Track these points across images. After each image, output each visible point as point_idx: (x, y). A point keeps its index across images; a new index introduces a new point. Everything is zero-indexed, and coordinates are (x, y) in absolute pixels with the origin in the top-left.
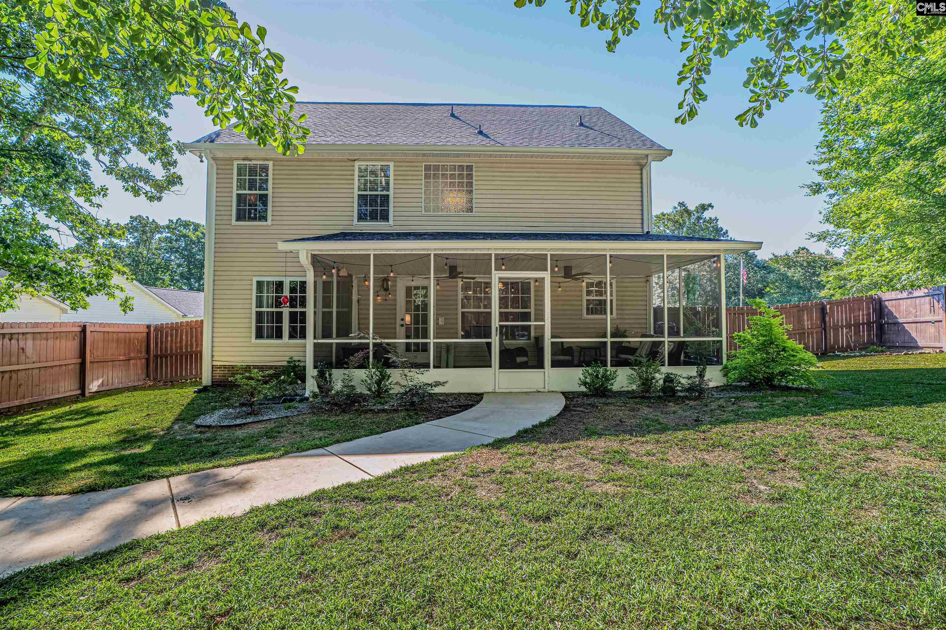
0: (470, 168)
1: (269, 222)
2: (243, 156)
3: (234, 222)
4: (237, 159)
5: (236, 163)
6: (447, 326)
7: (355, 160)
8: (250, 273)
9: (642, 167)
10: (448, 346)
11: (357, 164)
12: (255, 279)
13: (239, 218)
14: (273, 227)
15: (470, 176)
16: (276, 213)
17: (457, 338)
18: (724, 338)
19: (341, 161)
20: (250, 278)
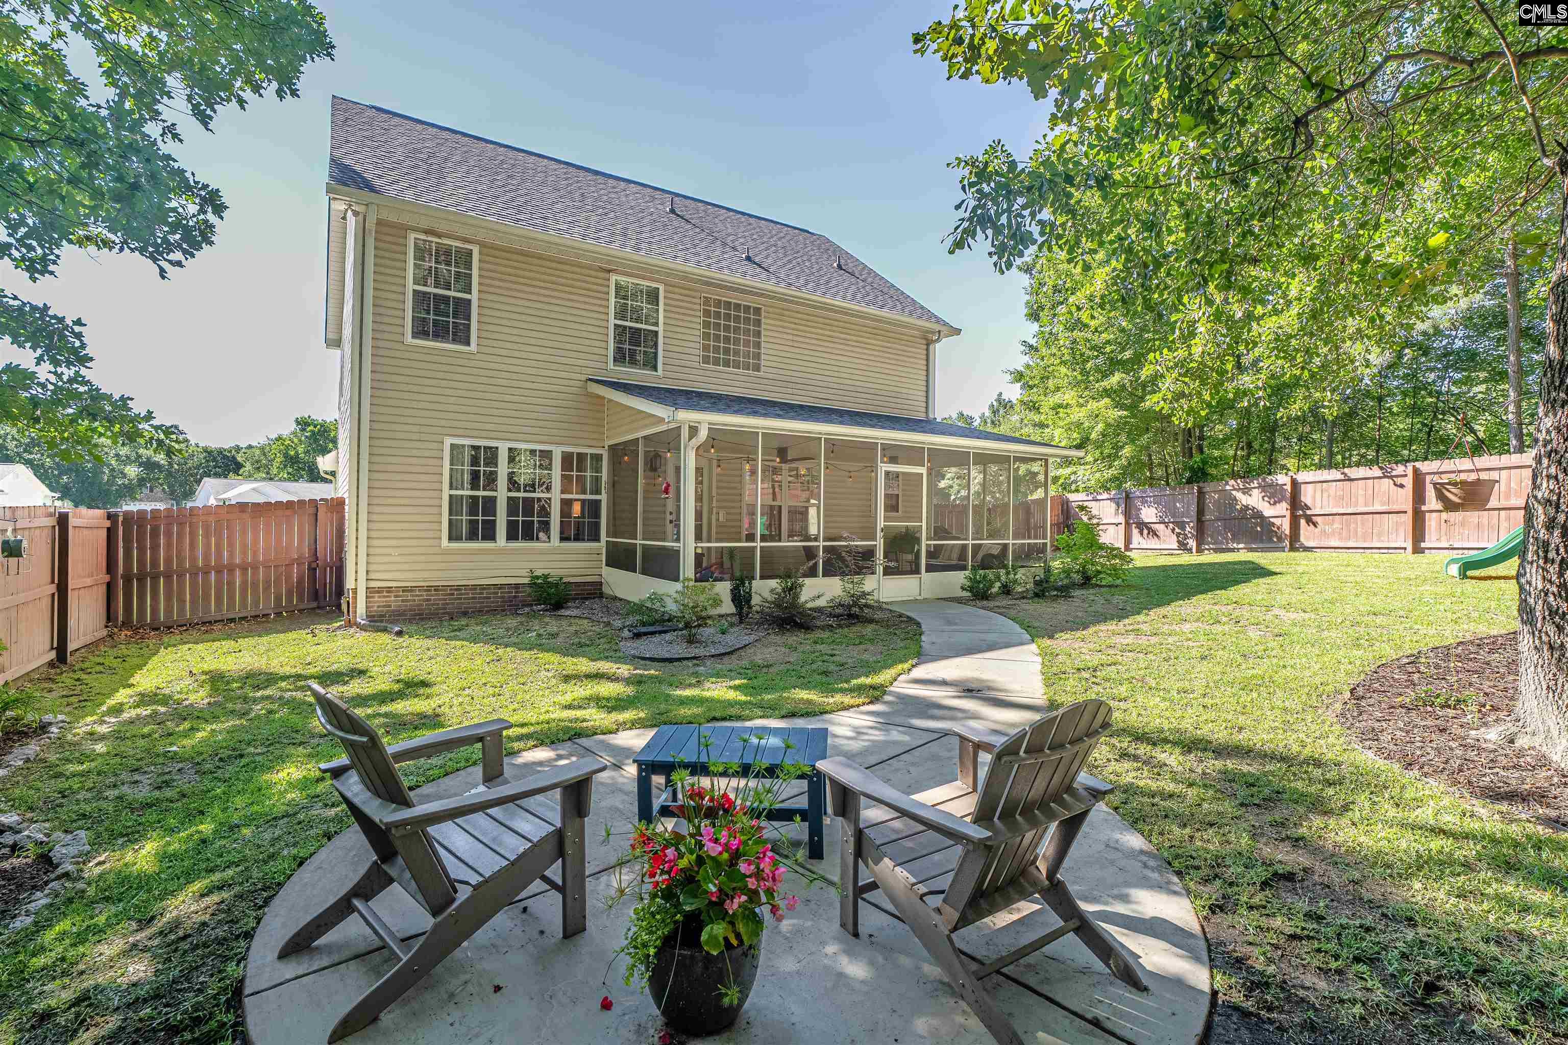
0: (757, 311)
1: (473, 347)
2: (424, 224)
3: (409, 339)
4: (415, 230)
5: (412, 236)
6: (729, 524)
7: (609, 271)
8: (439, 430)
9: (929, 343)
10: (731, 551)
11: (614, 278)
12: (448, 441)
13: (420, 331)
14: (478, 356)
15: (758, 323)
16: (484, 334)
17: (739, 541)
18: (1048, 541)
19: (590, 268)
20: (439, 438)
